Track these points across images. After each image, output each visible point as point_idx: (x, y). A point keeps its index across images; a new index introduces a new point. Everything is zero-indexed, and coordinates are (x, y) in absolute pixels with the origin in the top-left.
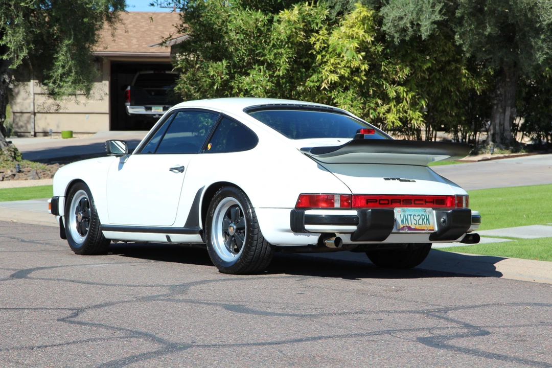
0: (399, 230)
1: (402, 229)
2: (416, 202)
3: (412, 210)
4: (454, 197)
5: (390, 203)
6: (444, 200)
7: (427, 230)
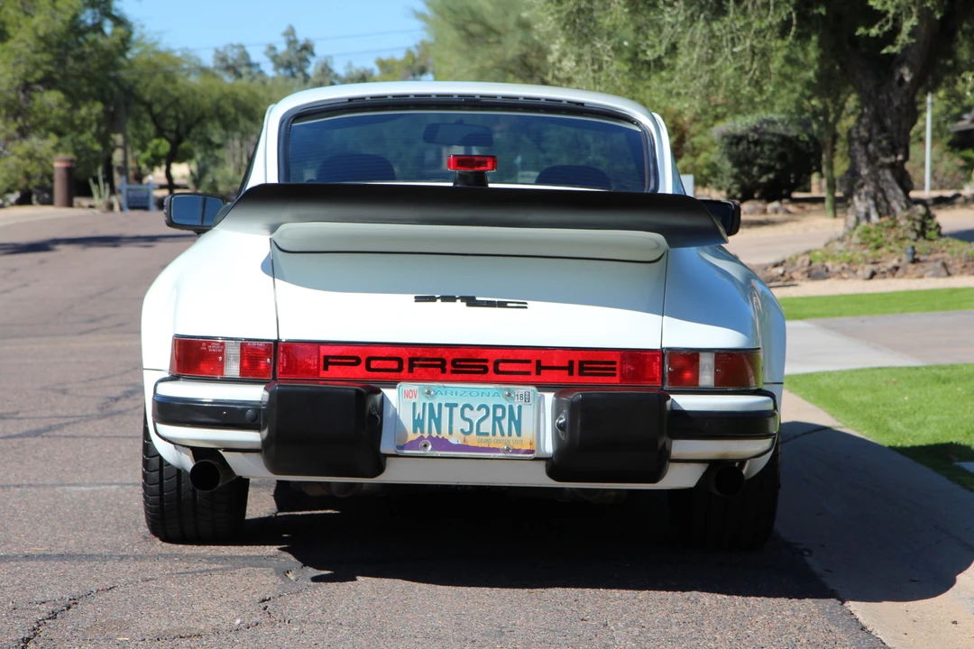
0: (401, 448)
1: (413, 444)
2: (502, 367)
3: (459, 391)
4: (657, 356)
5: (406, 366)
6: (614, 363)
7: (508, 450)
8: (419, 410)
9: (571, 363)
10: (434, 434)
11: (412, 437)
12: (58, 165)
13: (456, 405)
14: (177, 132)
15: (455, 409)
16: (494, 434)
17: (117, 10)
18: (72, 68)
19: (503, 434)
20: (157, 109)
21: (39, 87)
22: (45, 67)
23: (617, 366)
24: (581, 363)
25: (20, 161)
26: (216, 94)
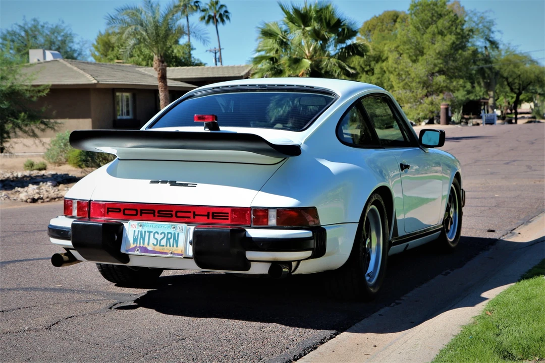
0: (128, 251)
1: (133, 249)
2: (179, 214)
3: (154, 226)
4: (248, 210)
5: (139, 214)
6: (228, 213)
7: (171, 253)
8: (136, 234)
9: (209, 213)
10: (142, 245)
11: (132, 246)
12: (442, 107)
13: (152, 232)
14: (519, 89)
15: (151, 234)
16: (166, 246)
17: (492, 38)
18: (451, 65)
19: (170, 246)
20: (510, 80)
21: (437, 74)
22: (439, 65)
23: (229, 215)
24: (213, 213)
25: (427, 106)
26: (537, 72)
